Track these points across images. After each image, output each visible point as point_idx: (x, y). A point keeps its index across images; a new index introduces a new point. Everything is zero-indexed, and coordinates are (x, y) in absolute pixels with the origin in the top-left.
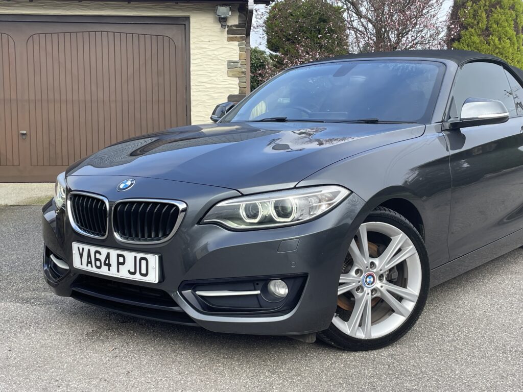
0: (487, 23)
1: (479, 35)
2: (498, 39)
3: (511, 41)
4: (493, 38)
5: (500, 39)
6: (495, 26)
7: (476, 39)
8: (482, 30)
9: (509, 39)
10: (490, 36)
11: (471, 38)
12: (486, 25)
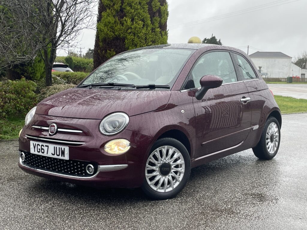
0: (121, 4)
1: (114, 16)
2: (130, 20)
3: (144, 22)
4: (127, 19)
5: (133, 20)
6: (128, 8)
7: (111, 19)
8: (117, 11)
9: (143, 20)
10: (125, 18)
11: (107, 18)
12: (121, 6)
